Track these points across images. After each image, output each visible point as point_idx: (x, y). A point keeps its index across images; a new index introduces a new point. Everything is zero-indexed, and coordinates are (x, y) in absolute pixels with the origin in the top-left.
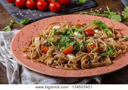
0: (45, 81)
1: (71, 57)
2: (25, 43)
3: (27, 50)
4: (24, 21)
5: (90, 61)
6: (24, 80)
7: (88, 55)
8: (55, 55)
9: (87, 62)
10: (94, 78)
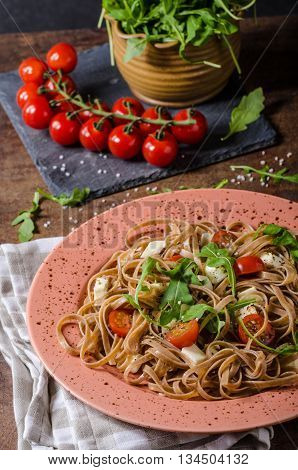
0: (116, 436)
1: (192, 356)
2: (68, 294)
4: (71, 197)
5: (244, 372)
6: (59, 426)
7: (238, 356)
8: (147, 347)
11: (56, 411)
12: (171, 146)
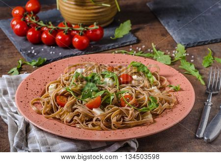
0: (60, 144)
1: (97, 112)
2: (36, 92)
3: (38, 101)
4: (37, 61)
5: (124, 118)
6: (31, 143)
7: (121, 110)
8: (76, 109)
9: (120, 120)
10: (128, 142)
11: (30, 138)
12: (86, 39)
